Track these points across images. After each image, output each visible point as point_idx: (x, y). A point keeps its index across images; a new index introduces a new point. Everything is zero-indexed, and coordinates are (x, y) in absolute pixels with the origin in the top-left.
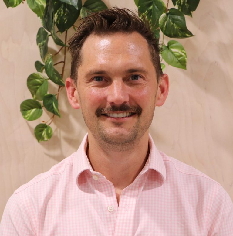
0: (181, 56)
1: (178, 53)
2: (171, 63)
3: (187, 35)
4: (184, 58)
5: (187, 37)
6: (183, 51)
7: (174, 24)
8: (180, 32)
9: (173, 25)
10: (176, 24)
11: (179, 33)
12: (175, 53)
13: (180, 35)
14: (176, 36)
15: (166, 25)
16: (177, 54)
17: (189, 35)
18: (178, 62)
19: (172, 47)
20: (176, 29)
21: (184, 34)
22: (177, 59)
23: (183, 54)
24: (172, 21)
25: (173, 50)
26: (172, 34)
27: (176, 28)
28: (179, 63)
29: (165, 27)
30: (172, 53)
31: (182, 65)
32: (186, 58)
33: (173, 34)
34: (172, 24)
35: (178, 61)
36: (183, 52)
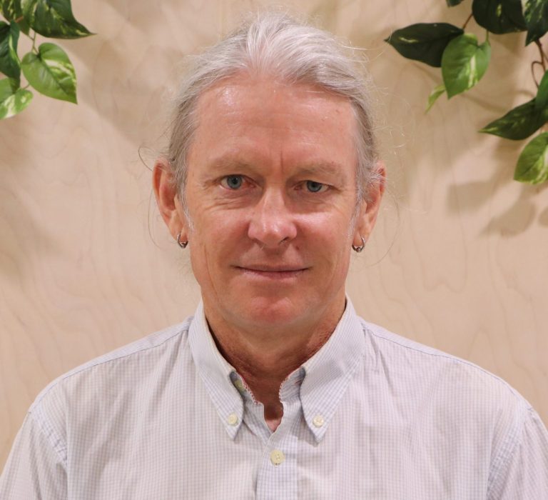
0: (64, 75)
1: (59, 69)
2: (44, 90)
3: (78, 32)
4: (70, 80)
5: (77, 36)
6: (68, 65)
7: (52, 10)
8: (64, 27)
9: (49, 11)
10: (56, 9)
11: (61, 27)
12: (53, 70)
13: (64, 31)
14: (55, 34)
15: (36, 11)
16: (57, 71)
17: (82, 32)
18: (58, 89)
19: (48, 58)
20: (56, 19)
21: (71, 30)
22: (57, 82)
23: (68, 72)
24: (47, 3)
25: (49, 63)
26: (49, 29)
27: (55, 16)
28: (61, 91)
29: (33, 15)
30: (48, 69)
31: (68, 94)
32: (74, 81)
33: (51, 30)
34: (47, 8)
35: (58, 85)
36: (68, 68)
